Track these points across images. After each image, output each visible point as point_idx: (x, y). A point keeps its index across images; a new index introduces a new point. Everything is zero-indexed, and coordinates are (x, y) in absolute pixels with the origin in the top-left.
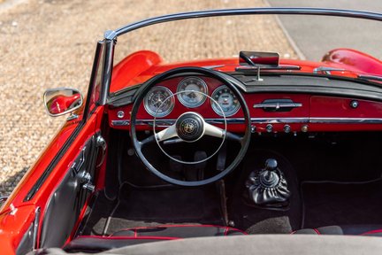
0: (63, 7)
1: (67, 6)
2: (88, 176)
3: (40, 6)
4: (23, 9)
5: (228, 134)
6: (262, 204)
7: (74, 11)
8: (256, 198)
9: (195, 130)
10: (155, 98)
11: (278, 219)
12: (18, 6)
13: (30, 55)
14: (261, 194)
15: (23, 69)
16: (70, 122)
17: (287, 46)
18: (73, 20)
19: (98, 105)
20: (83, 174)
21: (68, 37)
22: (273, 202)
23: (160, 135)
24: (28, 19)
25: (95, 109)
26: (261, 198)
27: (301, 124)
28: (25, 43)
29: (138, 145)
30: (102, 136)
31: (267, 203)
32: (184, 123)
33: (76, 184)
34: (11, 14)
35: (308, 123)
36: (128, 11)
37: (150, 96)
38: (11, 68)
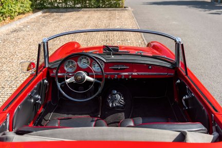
0: (50, 19)
1: (51, 19)
2: (39, 97)
3: (40, 19)
4: (33, 20)
5: (96, 80)
6: (113, 108)
7: (54, 21)
8: (110, 105)
9: (82, 79)
10: (69, 64)
11: (120, 114)
12: (31, 19)
13: (33, 40)
14: (113, 103)
15: (30, 47)
16: (32, 75)
17: (140, 37)
18: (53, 25)
19: (44, 67)
20: (37, 96)
21: (50, 33)
22: (118, 107)
23: (68, 81)
24: (34, 25)
25: (42, 69)
26: (113, 105)
27: (129, 75)
28: (32, 35)
29: (59, 85)
30: (47, 80)
31: (115, 107)
32: (77, 76)
33: (32, 101)
34: (28, 23)
35: (132, 75)
36: (77, 21)
37: (67, 63)
38: (25, 46)
